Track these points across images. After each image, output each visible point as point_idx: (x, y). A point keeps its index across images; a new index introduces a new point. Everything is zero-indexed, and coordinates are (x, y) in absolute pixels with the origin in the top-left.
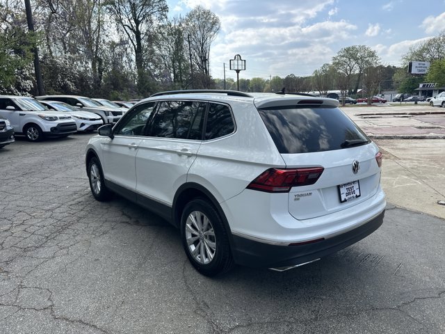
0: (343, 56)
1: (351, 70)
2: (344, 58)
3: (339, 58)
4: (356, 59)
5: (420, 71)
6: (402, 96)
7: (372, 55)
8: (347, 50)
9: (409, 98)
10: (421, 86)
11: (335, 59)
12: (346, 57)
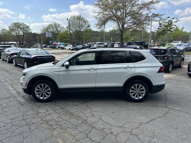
0: (14, 26)
1: (19, 33)
2: (15, 27)
3: (12, 27)
4: (21, 29)
5: (49, 36)
6: (45, 46)
7: (28, 27)
8: (16, 24)
9: (48, 46)
10: (51, 42)
11: (10, 27)
12: (16, 27)
